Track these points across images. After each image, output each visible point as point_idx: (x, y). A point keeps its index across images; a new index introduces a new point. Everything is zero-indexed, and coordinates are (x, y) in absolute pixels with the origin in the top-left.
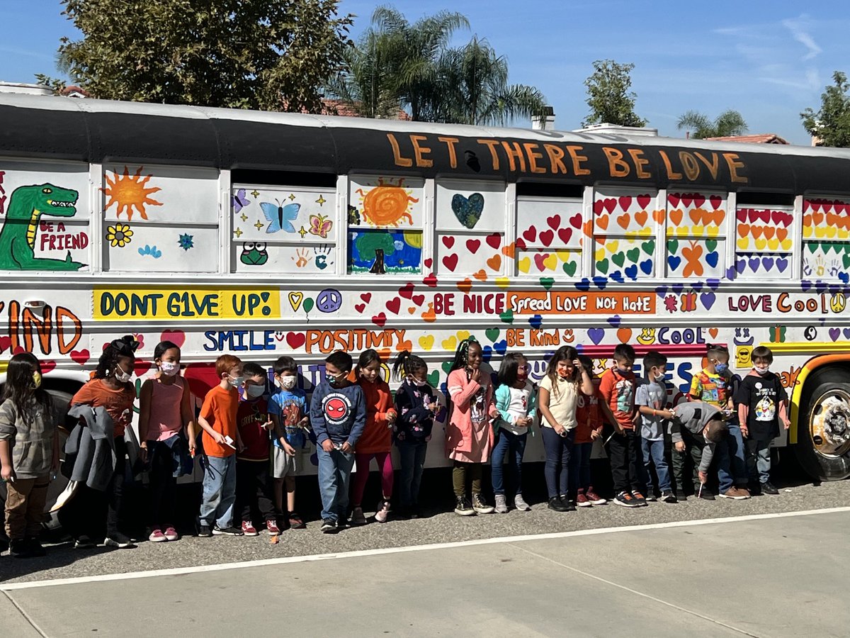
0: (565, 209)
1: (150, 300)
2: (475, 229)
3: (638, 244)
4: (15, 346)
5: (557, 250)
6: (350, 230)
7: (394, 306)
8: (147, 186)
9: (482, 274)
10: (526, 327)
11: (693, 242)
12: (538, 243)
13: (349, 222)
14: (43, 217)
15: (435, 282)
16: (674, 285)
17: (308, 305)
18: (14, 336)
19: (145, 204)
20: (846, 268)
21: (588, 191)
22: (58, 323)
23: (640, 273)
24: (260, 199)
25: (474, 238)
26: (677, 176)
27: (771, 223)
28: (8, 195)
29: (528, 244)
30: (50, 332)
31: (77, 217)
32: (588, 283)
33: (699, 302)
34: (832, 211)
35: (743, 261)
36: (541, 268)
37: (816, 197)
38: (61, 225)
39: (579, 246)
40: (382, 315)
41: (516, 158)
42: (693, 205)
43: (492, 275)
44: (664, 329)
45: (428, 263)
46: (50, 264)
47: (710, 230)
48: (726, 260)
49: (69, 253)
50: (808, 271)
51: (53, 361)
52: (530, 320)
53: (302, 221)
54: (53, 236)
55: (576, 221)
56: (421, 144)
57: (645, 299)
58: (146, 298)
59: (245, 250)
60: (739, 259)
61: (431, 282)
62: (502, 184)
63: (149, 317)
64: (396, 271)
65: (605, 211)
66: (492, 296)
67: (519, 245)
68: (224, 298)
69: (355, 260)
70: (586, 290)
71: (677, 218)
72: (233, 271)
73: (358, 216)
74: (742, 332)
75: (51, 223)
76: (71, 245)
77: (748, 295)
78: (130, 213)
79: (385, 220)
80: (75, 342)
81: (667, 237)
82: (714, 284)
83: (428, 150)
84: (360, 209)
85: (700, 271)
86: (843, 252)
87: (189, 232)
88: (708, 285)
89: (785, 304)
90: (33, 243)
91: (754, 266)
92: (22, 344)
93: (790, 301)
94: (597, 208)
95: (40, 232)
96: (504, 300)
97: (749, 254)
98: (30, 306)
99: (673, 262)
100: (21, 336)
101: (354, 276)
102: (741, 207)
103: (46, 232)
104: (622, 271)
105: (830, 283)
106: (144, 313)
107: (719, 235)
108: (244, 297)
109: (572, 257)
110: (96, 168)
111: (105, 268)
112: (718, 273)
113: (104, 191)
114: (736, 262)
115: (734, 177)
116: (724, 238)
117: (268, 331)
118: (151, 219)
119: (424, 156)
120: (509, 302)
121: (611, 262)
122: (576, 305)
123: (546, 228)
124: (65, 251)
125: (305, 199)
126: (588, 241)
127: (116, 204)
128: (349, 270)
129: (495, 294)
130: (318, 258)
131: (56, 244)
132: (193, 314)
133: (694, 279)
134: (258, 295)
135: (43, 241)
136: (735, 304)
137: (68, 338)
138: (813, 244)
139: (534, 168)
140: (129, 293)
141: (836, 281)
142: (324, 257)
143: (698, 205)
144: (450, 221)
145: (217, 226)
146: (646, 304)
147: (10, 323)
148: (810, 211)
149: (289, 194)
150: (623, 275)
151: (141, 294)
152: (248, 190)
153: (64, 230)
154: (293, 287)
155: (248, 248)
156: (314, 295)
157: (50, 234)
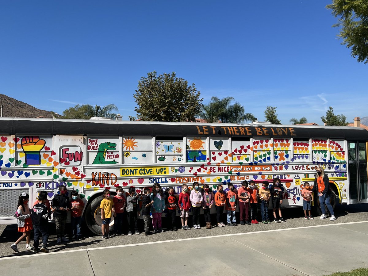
0: (245, 144)
1: (135, 171)
2: (220, 150)
3: (266, 152)
4: (100, 183)
5: (243, 155)
6: (187, 151)
7: (199, 170)
8: (134, 142)
9: (223, 161)
10: (236, 175)
11: (281, 152)
12: (238, 153)
13: (187, 149)
14: (107, 150)
15: (210, 164)
16: (276, 163)
17: (176, 171)
18: (100, 181)
19: (133, 146)
20: (325, 157)
21: (251, 139)
22: (111, 177)
23: (267, 160)
24: (163, 144)
25: (220, 152)
26: (276, 134)
27: (303, 146)
28: (99, 145)
29: (235, 153)
30: (109, 180)
31: (116, 150)
32: (252, 163)
33: (284, 168)
34: (320, 142)
35: (296, 156)
36: (239, 159)
37: (315, 139)
38: (112, 152)
39: (250, 154)
40: (196, 173)
41: (231, 131)
42: (281, 142)
43: (226, 162)
44: (275, 175)
45: (208, 159)
46: (109, 162)
47: (286, 148)
48: (291, 156)
49: (114, 159)
50: (314, 159)
51: (110, 187)
52: (237, 173)
53: (175, 149)
54: (110, 155)
55: (248, 147)
56: (205, 128)
57: (269, 167)
58: (134, 170)
59: (159, 157)
60: (295, 156)
61: (209, 164)
62: (227, 138)
63: (135, 175)
64: (200, 161)
65: (256, 144)
66: (226, 167)
67: (233, 154)
68: (154, 170)
69: (188, 159)
70: (252, 165)
71: (276, 145)
72: (156, 162)
73: (189, 147)
74: (297, 176)
75: (110, 152)
76: (114, 157)
77: (298, 165)
78: (130, 149)
79: (196, 148)
80: (115, 182)
81: (274, 151)
82: (288, 163)
83: (207, 130)
84: (190, 145)
85: (284, 159)
86: (324, 153)
87: (145, 153)
88: (286, 163)
89: (308, 167)
90: (105, 157)
91: (299, 158)
92: (102, 183)
93: (310, 167)
94: (254, 143)
95: (107, 154)
96: (229, 168)
97: (297, 155)
98: (104, 173)
99: (276, 157)
100: (102, 181)
101: (188, 163)
102: (294, 142)
103: (108, 154)
104: (262, 160)
105: (321, 162)
106: (133, 174)
107: (289, 149)
108: (159, 169)
109: (248, 156)
110: (121, 138)
111: (123, 163)
112: (289, 160)
113: (123, 143)
114: (294, 157)
115: (292, 134)
116: (290, 151)
117: (166, 178)
118: (135, 150)
120: (231, 169)
121: (259, 158)
122: (249, 169)
123: (240, 149)
124: (113, 159)
125: (175, 144)
126: (252, 152)
127: (126, 147)
128: (187, 161)
129: (227, 167)
130: (179, 158)
131: (111, 157)
132: (146, 174)
133: (282, 161)
134: (163, 169)
135: (107, 156)
136: (294, 168)
137: (114, 181)
138: (315, 151)
139: (236, 133)
140: (129, 169)
141: (323, 161)
142: (180, 158)
143: (282, 142)
144: (214, 148)
145: (152, 151)
146: (269, 168)
147: (99, 178)
148: (314, 143)
149: (171, 142)
150: (262, 161)
151: (132, 169)
152: (160, 142)
153: (113, 154)
154: (172, 166)
155: (160, 156)
156: (178, 168)
157: (109, 155)
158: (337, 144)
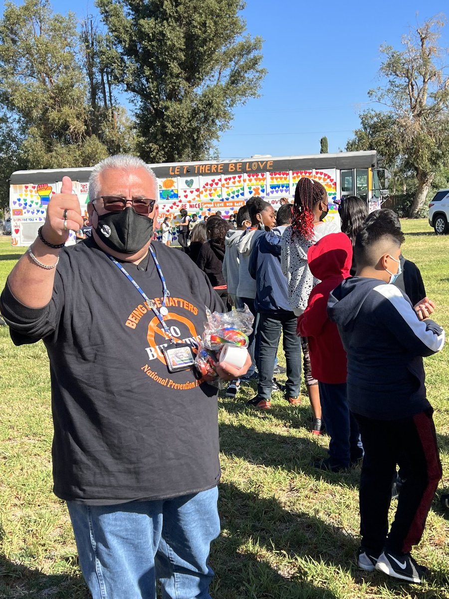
2: (191, 187)
7: (171, 208)
9: (194, 199)
11: (256, 186)
12: (209, 186)
15: (181, 201)
23: (240, 196)
25: (192, 190)
26: (250, 170)
27: (282, 176)
29: (206, 187)
35: (273, 190)
36: (211, 196)
42: (255, 177)
45: (180, 197)
47: (261, 183)
55: (220, 180)
64: (172, 199)
65: (228, 181)
66: (197, 204)
71: (251, 181)
73: (162, 187)
77: (274, 200)
79: (169, 187)
83: (179, 170)
84: (162, 185)
85: (259, 194)
91: (276, 192)
96: (200, 204)
101: (162, 201)
104: (235, 196)
119: (177, 171)
120: (202, 205)
121: (231, 194)
122: (221, 205)
123: (211, 182)
128: (160, 200)
139: (206, 171)
148: (295, 175)
158: (325, 175)
